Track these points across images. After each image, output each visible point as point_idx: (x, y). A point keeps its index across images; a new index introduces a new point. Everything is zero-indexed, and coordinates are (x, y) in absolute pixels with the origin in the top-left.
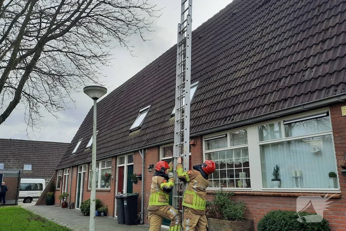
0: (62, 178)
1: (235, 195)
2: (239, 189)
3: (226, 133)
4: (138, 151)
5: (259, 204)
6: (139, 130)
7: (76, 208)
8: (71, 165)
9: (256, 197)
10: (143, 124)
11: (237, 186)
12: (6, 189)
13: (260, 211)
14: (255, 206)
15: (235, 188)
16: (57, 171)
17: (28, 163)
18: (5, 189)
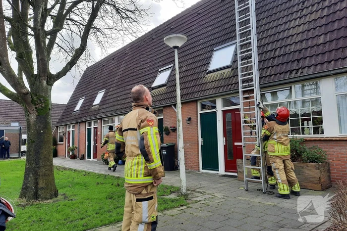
0: (66, 133)
1: (306, 141)
2: (306, 136)
3: (290, 86)
4: (171, 105)
5: (337, 148)
6: (165, 87)
7: (86, 159)
8: (78, 121)
9: (333, 142)
10: (168, 82)
11: (303, 134)
12: (10, 144)
13: (338, 154)
14: (332, 150)
15: (301, 135)
16: (57, 127)
17: (14, 121)
18: (8, 143)
